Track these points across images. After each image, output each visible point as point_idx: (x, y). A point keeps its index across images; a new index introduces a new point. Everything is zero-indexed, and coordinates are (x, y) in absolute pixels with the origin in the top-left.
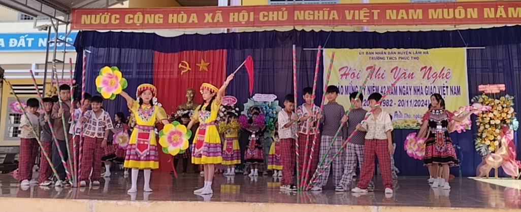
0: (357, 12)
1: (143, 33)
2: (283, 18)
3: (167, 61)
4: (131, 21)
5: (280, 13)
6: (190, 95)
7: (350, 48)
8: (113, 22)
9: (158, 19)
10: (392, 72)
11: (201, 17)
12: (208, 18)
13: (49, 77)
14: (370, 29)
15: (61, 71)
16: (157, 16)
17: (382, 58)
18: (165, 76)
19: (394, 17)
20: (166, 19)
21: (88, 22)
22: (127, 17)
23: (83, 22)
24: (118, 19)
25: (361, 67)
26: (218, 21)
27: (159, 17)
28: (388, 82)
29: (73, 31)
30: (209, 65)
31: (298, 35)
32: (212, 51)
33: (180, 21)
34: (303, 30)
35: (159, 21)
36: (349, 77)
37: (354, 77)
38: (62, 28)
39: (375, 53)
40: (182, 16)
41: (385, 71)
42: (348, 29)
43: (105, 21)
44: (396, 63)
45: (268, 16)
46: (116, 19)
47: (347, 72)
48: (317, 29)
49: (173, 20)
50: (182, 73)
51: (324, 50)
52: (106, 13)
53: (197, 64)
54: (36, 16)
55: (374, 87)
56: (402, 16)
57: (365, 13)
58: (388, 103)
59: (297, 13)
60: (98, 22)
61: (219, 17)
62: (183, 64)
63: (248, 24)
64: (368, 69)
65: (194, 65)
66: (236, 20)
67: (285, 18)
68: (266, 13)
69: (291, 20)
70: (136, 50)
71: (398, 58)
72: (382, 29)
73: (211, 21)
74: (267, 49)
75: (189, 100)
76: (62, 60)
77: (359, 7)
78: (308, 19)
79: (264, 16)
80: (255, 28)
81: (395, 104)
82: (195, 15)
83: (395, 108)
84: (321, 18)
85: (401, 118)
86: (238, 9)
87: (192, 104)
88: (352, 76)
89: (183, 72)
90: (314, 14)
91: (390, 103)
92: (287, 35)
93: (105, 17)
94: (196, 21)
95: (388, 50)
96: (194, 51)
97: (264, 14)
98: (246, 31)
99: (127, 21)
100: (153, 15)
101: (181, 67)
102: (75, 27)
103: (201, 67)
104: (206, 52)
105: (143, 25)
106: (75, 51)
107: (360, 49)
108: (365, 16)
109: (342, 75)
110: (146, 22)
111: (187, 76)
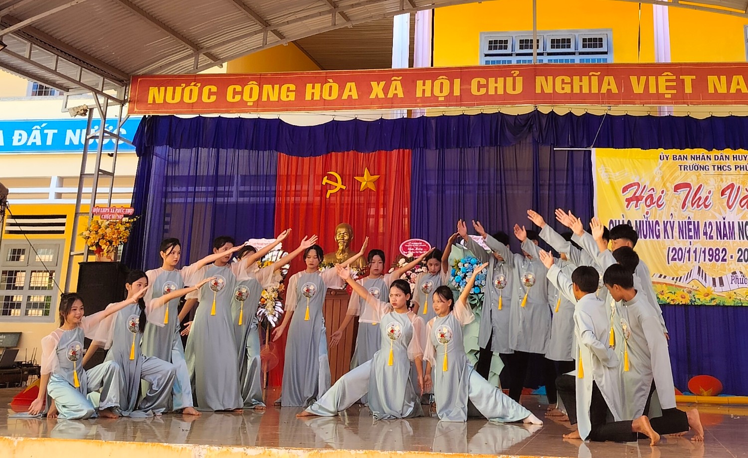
0: (652, 79)
1: (259, 120)
2: (514, 89)
3: (303, 170)
4: (238, 98)
5: (509, 80)
6: (343, 237)
7: (643, 148)
8: (205, 99)
9: (287, 93)
10: (723, 194)
11: (364, 90)
12: (377, 89)
13: (86, 201)
14: (678, 110)
15: (107, 190)
16: (285, 87)
17: (704, 168)
18: (298, 199)
19: (722, 90)
20: (300, 93)
21: (159, 100)
22: (230, 89)
23: (150, 100)
24: (214, 93)
25: (664, 185)
26: (395, 95)
27: (288, 90)
28: (717, 215)
29: (132, 116)
30: (379, 179)
31: (544, 121)
32: (383, 152)
33: (326, 96)
34: (552, 112)
35: (288, 96)
36: (642, 203)
37: (652, 203)
38: (113, 111)
39: (689, 158)
40: (331, 87)
41: (710, 192)
42: (636, 110)
43: (190, 99)
44: (730, 177)
45: (486, 86)
46: (211, 93)
47: (637, 195)
48: (579, 110)
49: (313, 94)
50: (328, 196)
51: (595, 151)
52: (193, 84)
53: (356, 178)
54: (67, 89)
55: (690, 223)
56: (738, 87)
57: (667, 81)
58: (718, 255)
59: (540, 80)
60: (177, 99)
61: (397, 88)
62: (331, 177)
63: (450, 100)
64: (677, 188)
65: (350, 179)
66: (428, 94)
67: (519, 89)
68: (483, 81)
69: (529, 94)
70: (246, 151)
71: (733, 168)
72: (700, 112)
73: (381, 95)
74: (486, 148)
75: (341, 248)
76: (111, 171)
77: (656, 69)
78: (563, 92)
79: (480, 86)
80: (463, 108)
81: (732, 257)
82: (353, 84)
83: (733, 265)
84: (586, 90)
85: (744, 285)
86: (431, 74)
87: (346, 253)
88: (649, 200)
89: (329, 192)
90: (572, 83)
91: (721, 255)
92: (523, 123)
93: (191, 90)
94: (355, 96)
95: (715, 152)
96: (351, 152)
97: (479, 82)
98: (447, 114)
99: (230, 98)
100: (277, 87)
101: (326, 183)
102: (136, 110)
103: (364, 184)
104: (372, 154)
105: (259, 105)
106: (135, 152)
107: (661, 150)
108: (668, 88)
109: (629, 201)
110: (264, 98)
111: (338, 198)
